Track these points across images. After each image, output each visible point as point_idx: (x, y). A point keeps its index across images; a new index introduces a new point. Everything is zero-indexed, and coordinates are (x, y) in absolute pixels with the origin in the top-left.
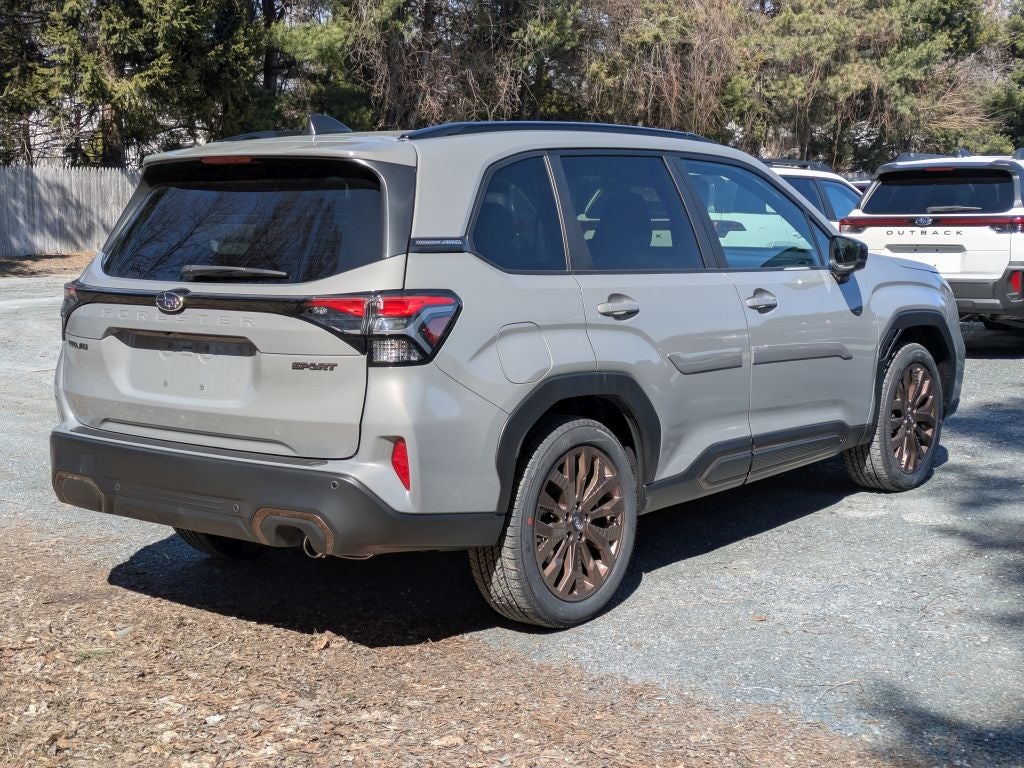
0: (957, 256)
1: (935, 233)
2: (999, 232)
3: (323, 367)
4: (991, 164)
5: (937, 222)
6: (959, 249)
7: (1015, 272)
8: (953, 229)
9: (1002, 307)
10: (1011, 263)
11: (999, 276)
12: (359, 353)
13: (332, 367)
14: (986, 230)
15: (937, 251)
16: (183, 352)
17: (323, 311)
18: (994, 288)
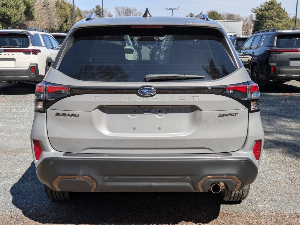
0: (13, 62)
1: (5, 54)
2: (26, 54)
3: (231, 115)
4: (21, 32)
5: (5, 51)
6: (14, 60)
7: (32, 67)
8: (11, 53)
9: (29, 78)
10: (30, 64)
11: (27, 68)
12: (246, 108)
13: (236, 114)
14: (22, 54)
15: (6, 60)
16: (144, 114)
17: (231, 92)
18: (26, 72)
